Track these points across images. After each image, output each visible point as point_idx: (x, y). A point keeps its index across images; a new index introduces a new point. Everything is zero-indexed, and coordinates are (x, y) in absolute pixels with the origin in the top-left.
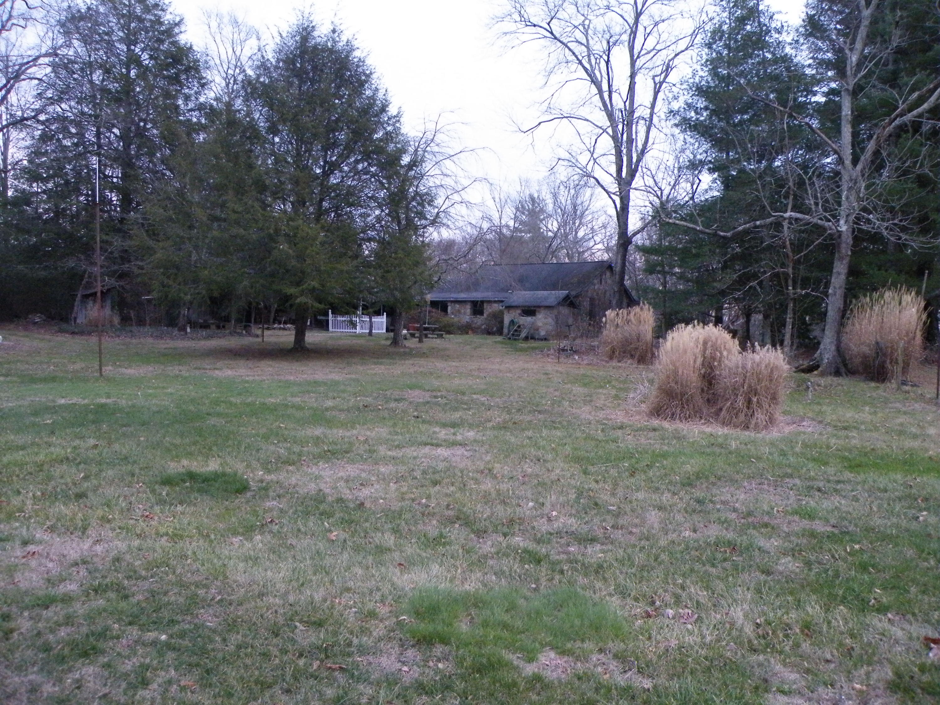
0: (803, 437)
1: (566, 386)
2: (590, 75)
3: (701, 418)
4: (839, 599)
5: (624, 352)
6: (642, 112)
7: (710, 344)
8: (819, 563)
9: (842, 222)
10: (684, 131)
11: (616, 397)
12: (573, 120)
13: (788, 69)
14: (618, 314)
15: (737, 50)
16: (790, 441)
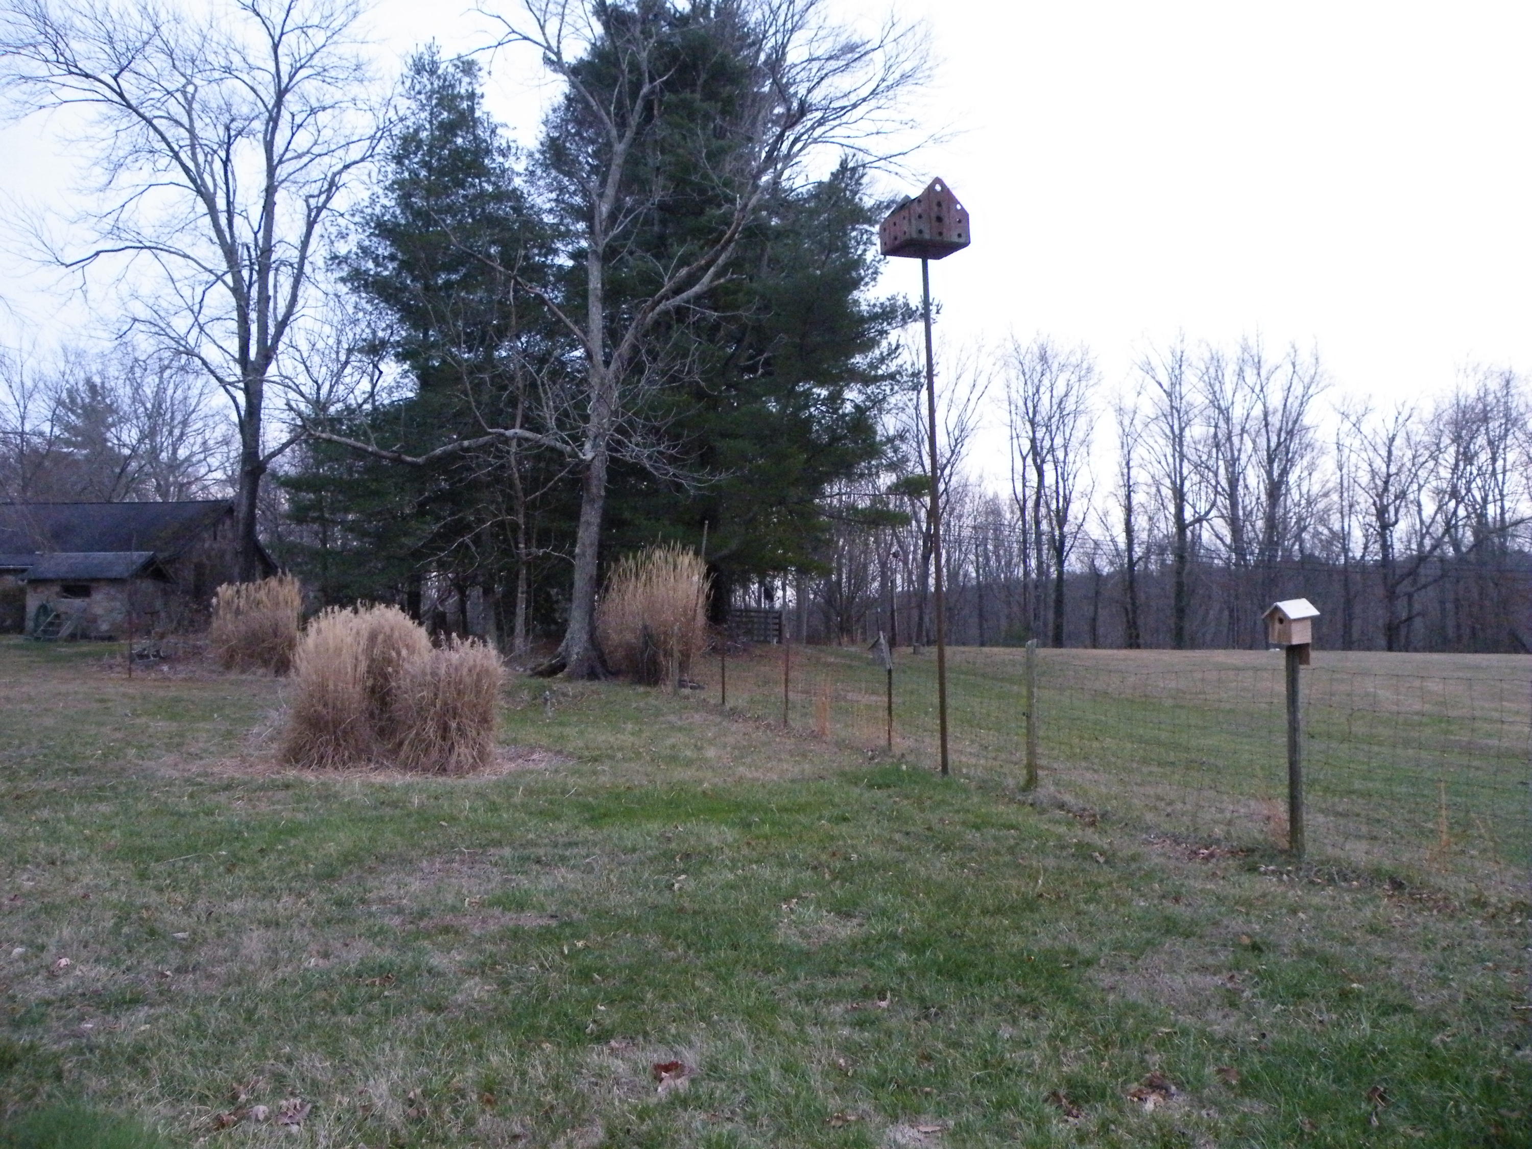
0: (528, 778)
1: (138, 721)
2: (193, 181)
3: (369, 760)
4: (543, 1031)
5: (251, 656)
6: (286, 251)
7: (381, 638)
8: (521, 979)
9: (588, 446)
10: (355, 290)
11: (229, 734)
12: (163, 255)
13: (517, 210)
14: (238, 592)
15: (441, 172)
16: (507, 787)
